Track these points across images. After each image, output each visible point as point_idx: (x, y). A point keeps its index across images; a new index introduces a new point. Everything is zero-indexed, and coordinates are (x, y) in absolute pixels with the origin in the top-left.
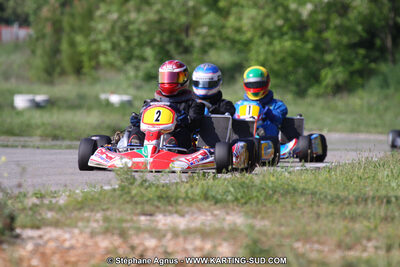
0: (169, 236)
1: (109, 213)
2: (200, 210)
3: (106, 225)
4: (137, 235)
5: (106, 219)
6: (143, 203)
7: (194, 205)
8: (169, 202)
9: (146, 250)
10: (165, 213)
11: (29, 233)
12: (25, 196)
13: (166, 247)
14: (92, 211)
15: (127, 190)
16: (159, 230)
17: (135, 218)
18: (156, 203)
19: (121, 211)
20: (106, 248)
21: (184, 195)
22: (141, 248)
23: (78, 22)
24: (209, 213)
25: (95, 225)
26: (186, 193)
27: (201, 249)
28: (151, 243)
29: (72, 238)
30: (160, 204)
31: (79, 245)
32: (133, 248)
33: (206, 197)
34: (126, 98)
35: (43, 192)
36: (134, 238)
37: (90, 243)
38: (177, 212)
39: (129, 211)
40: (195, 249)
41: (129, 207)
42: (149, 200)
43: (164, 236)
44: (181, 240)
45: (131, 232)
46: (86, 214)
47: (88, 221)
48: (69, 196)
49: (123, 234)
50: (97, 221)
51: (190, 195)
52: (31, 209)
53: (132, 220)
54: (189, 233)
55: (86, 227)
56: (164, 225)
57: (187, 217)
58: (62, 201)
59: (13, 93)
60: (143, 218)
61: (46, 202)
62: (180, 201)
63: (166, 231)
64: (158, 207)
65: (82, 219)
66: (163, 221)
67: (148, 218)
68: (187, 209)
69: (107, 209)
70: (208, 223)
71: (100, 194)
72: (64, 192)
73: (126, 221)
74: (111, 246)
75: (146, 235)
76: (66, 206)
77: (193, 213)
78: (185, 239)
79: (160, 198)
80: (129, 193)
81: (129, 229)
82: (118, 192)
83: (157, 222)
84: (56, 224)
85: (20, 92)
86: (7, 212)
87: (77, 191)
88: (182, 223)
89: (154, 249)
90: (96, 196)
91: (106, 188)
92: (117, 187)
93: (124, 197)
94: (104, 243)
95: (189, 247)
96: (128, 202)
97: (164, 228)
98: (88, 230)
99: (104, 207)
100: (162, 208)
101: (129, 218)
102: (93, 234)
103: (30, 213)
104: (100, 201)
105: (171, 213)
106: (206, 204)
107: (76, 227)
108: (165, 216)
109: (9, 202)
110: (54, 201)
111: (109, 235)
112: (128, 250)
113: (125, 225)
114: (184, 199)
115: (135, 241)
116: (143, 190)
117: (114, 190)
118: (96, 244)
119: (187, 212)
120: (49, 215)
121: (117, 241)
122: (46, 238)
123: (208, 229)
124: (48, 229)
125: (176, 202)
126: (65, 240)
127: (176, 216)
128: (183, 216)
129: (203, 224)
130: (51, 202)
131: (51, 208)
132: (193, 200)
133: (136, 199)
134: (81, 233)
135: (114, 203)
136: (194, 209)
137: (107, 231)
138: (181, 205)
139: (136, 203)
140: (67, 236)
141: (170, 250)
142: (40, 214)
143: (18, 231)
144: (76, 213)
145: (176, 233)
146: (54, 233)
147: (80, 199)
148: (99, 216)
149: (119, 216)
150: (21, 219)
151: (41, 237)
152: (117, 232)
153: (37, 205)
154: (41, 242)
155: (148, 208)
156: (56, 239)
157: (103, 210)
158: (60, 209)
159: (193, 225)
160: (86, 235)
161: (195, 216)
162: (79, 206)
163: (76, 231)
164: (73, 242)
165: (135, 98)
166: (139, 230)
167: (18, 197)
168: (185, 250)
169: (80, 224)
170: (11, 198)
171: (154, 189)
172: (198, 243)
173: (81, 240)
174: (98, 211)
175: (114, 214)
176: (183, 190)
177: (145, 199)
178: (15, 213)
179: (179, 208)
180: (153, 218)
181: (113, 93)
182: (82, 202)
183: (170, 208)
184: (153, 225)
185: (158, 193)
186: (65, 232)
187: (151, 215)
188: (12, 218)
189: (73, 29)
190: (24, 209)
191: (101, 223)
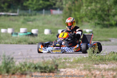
0: (103, 71)
1: (85, 64)
2: (112, 63)
3: (84, 67)
4: (94, 70)
5: (85, 66)
6: (95, 61)
7: (111, 61)
8: (103, 61)
9: (96, 75)
10: (102, 64)
11: (62, 70)
12: (61, 59)
13: (102, 74)
14: (80, 63)
15: (91, 57)
16: (100, 69)
17: (93, 65)
18: (99, 61)
19: (89, 63)
20: (85, 74)
21: (107, 59)
22: (95, 74)
23: (77, 9)
24: (115, 64)
25: (81, 67)
26: (108, 58)
27: (113, 74)
28: (98, 73)
29: (75, 71)
30: (100, 61)
31: (76, 73)
32: (92, 74)
33: (114, 59)
34: (91, 30)
35: (66, 58)
36: (93, 71)
37: (80, 73)
38: (105, 64)
39: (91, 63)
40: (111, 75)
41: (91, 62)
42: (97, 60)
43: (102, 70)
44: (107, 72)
45: (92, 70)
46: (79, 64)
47: (79, 66)
48: (74, 59)
49: (90, 70)
50: (82, 66)
51: (109, 58)
52: (63, 63)
53: (92, 66)
54: (109, 70)
55: (79, 68)
56: (102, 67)
57: (109, 65)
58: (72, 61)
59: (58, 29)
60: (95, 65)
61: (67, 61)
62: (106, 60)
63: (103, 69)
64: (100, 62)
65: (78, 66)
66: (101, 66)
67: (97, 65)
68: (108, 63)
69: (85, 63)
70: (115, 67)
71: (83, 58)
72: (73, 58)
73: (91, 66)
74: (86, 74)
75: (96, 70)
76: (73, 62)
77: (110, 64)
78: (108, 71)
79: (100, 59)
80: (91, 58)
81: (91, 69)
82: (88, 58)
83: (100, 66)
84: (70, 67)
85: (60, 29)
86: (56, 64)
87: (76, 58)
88: (107, 67)
89: (99, 75)
90: (82, 59)
91: (85, 57)
92: (88, 56)
93: (90, 59)
94: (84, 73)
95: (109, 74)
96: (91, 61)
97: (102, 68)
98: (79, 69)
99: (84, 62)
100: (101, 62)
101: (91, 65)
102: (81, 70)
103: (63, 64)
104: (83, 60)
105: (104, 64)
106: (114, 61)
107: (76, 68)
108: (102, 65)
109: (57, 61)
110: (69, 60)
111: (85, 70)
112: (91, 75)
113: (90, 67)
114: (108, 60)
115: (93, 72)
116: (95, 57)
117: (87, 57)
118: (82, 73)
119: (109, 64)
120: (68, 65)
121: (88, 72)
122: (67, 71)
123: (115, 68)
124: (68, 69)
125: (105, 60)
126: (72, 72)
127: (105, 65)
128: (107, 65)
129: (113, 67)
130: (68, 61)
131: (68, 63)
132: (110, 60)
133: (93, 60)
134: (77, 70)
135: (87, 61)
136: (110, 63)
137: (85, 69)
138: (107, 62)
139: (93, 61)
140: (73, 71)
141: (103, 75)
142: (65, 65)
143: (59, 69)
144: (76, 64)
145: (105, 70)
146: (69, 70)
147: (77, 60)
148: (82, 65)
149: (88, 65)
150: (60, 66)
151: (65, 71)
152: (88, 69)
153: (64, 62)
154: (65, 72)
155: (97, 62)
156: (70, 72)
157: (84, 63)
158: (71, 63)
159: (110, 67)
160: (79, 71)
161: (111, 65)
162: (77, 62)
163: (76, 69)
164: (75, 72)
165: (93, 30)
166: (94, 69)
167: (59, 59)
168: (108, 75)
169: (77, 67)
170: (57, 60)
171: (99, 57)
172: (112, 73)
173: (77, 72)
174: (82, 63)
175: (87, 64)
176: (107, 57)
177: (96, 60)
178: (58, 64)
179: (106, 62)
180: (98, 65)
181: (87, 29)
182: (78, 61)
183: (104, 62)
184: (99, 67)
185: (100, 58)
186: (73, 70)
187: (98, 64)
188: (57, 66)
189: (75, 10)
190: (61, 63)
191: (83, 67)
